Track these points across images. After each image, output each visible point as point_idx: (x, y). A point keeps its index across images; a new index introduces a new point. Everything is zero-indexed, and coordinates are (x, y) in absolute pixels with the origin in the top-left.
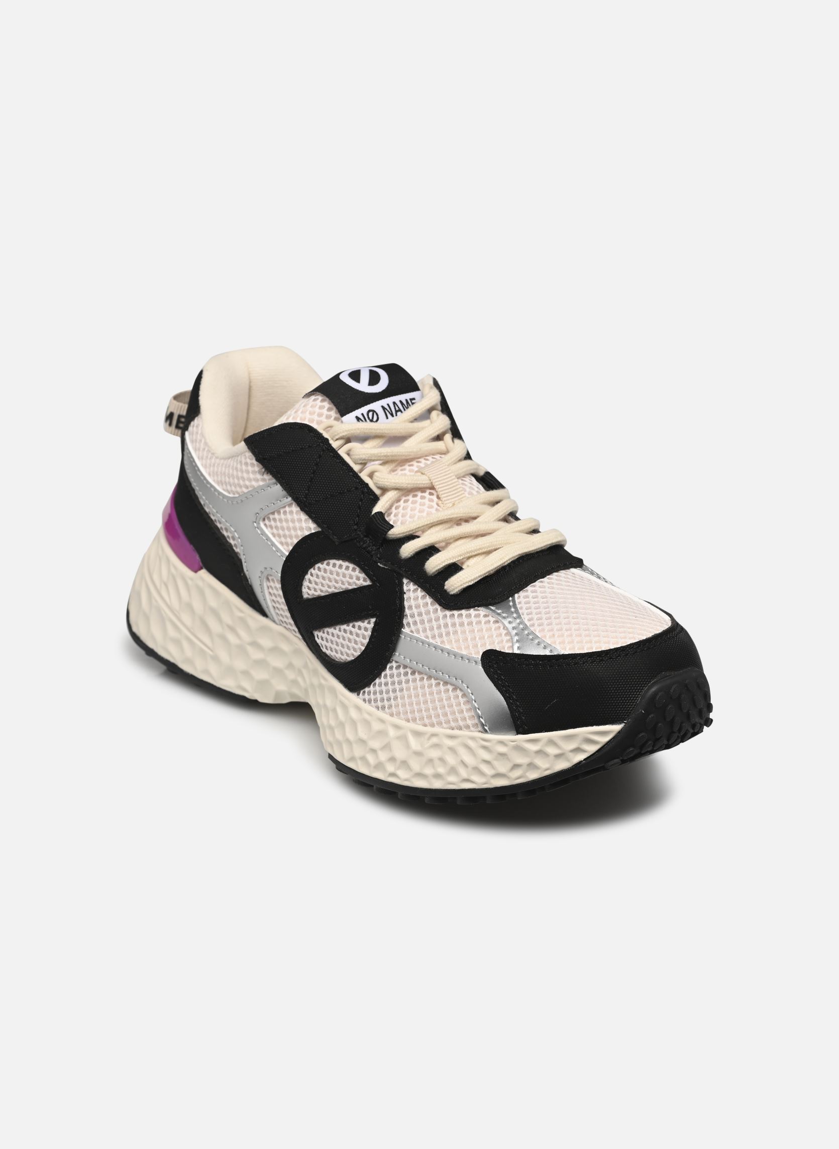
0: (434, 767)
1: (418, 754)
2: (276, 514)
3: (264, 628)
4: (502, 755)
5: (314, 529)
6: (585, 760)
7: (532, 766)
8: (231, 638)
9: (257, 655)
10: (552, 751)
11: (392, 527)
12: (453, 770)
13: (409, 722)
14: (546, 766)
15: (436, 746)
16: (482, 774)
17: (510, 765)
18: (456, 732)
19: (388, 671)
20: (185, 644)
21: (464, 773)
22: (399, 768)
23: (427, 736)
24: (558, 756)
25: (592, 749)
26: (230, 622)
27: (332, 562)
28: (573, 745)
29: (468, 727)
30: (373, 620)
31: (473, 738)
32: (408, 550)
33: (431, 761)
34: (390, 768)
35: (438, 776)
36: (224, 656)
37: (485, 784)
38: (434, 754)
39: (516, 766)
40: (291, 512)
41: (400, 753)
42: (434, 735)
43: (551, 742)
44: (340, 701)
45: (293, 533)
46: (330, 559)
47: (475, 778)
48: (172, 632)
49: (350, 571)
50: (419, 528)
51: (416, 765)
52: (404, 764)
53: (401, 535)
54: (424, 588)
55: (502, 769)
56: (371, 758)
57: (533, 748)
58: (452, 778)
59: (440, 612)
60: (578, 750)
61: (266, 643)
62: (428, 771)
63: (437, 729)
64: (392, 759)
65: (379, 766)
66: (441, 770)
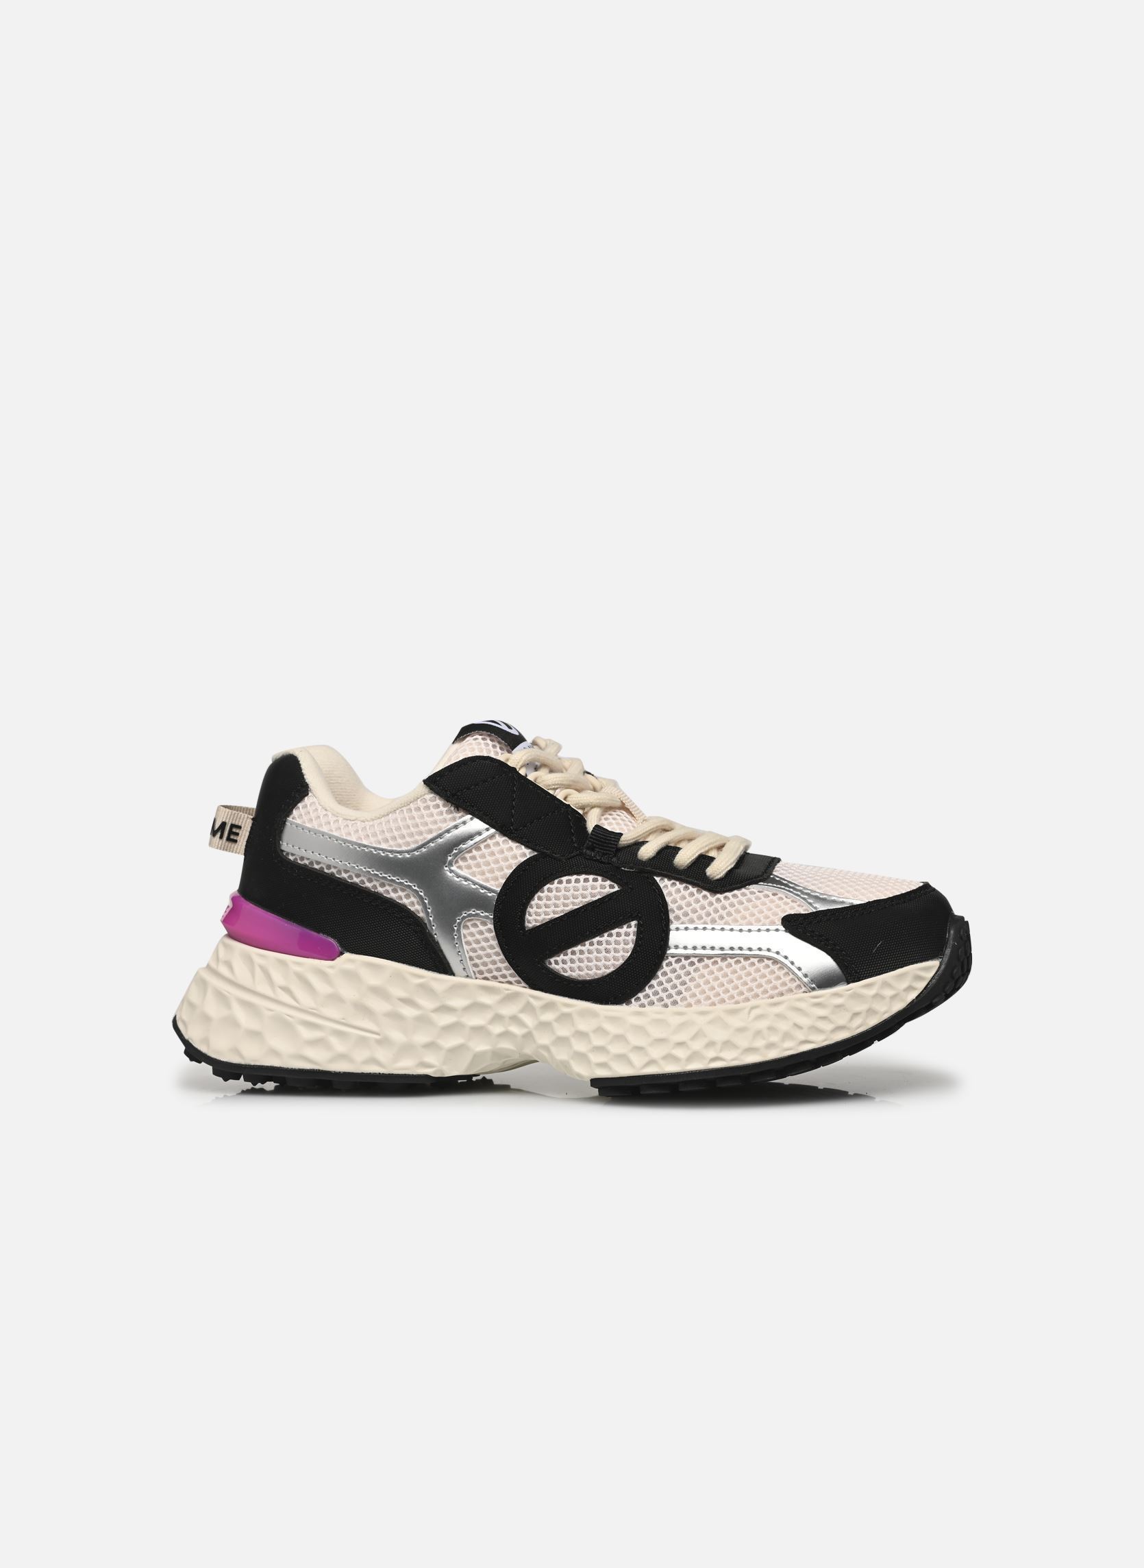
0: (764, 1039)
1: (741, 1030)
2: (473, 851)
3: (454, 989)
4: (839, 1006)
5: (530, 853)
6: (917, 997)
7: (871, 1012)
8: (408, 1012)
9: (446, 1019)
10: (888, 993)
11: (621, 834)
12: (787, 1036)
13: (715, 1005)
14: (883, 1009)
15: (760, 1017)
16: (820, 1031)
17: (848, 1015)
18: (776, 999)
19: (665, 968)
20: (334, 1040)
21: (801, 1036)
22: (721, 1051)
23: (746, 1011)
24: (893, 997)
25: (921, 986)
26: (403, 994)
27: (564, 879)
28: (905, 985)
29: (791, 990)
30: (634, 923)
31: (799, 1000)
32: (646, 852)
33: (758, 1033)
34: (711, 1054)
35: (771, 1046)
36: (397, 1036)
37: (825, 1040)
38: (763, 1024)
39: (856, 1014)
40: (497, 844)
41: (719, 1035)
42: (753, 1008)
43: (886, 984)
44: (606, 1017)
45: (503, 864)
46: (561, 877)
47: (812, 1037)
48: (307, 1034)
49: (591, 882)
50: (640, 835)
51: (743, 1042)
52: (728, 1044)
53: (632, 841)
54: (682, 881)
55: (842, 1021)
56: (681, 1053)
57: (872, 992)
58: (788, 1044)
59: (712, 898)
60: (910, 988)
61: (458, 1002)
62: (760, 1043)
63: (753, 1002)
64: (711, 1044)
65: (694, 1056)
66: (774, 1038)
